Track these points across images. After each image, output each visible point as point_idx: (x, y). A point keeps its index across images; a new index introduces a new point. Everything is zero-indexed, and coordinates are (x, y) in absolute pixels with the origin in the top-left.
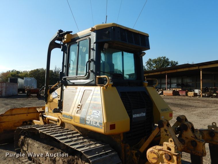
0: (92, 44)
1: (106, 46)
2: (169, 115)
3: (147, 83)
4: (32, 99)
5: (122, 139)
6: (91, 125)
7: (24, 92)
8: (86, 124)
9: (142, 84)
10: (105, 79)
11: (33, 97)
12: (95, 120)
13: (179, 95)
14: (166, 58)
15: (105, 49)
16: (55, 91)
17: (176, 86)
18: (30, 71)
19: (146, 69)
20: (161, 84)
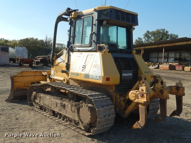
0: (94, 21)
1: (105, 22)
2: (150, 76)
3: (135, 51)
4: (25, 68)
5: (114, 90)
6: (93, 79)
7: (14, 62)
8: (89, 78)
9: (131, 53)
10: (103, 47)
11: (26, 67)
12: (96, 75)
13: (175, 70)
14: (165, 31)
15: (104, 25)
16: (61, 57)
17: (173, 60)
18: (19, 40)
19: (143, 42)
20: (158, 58)
